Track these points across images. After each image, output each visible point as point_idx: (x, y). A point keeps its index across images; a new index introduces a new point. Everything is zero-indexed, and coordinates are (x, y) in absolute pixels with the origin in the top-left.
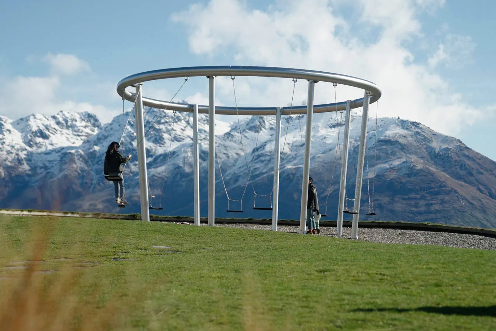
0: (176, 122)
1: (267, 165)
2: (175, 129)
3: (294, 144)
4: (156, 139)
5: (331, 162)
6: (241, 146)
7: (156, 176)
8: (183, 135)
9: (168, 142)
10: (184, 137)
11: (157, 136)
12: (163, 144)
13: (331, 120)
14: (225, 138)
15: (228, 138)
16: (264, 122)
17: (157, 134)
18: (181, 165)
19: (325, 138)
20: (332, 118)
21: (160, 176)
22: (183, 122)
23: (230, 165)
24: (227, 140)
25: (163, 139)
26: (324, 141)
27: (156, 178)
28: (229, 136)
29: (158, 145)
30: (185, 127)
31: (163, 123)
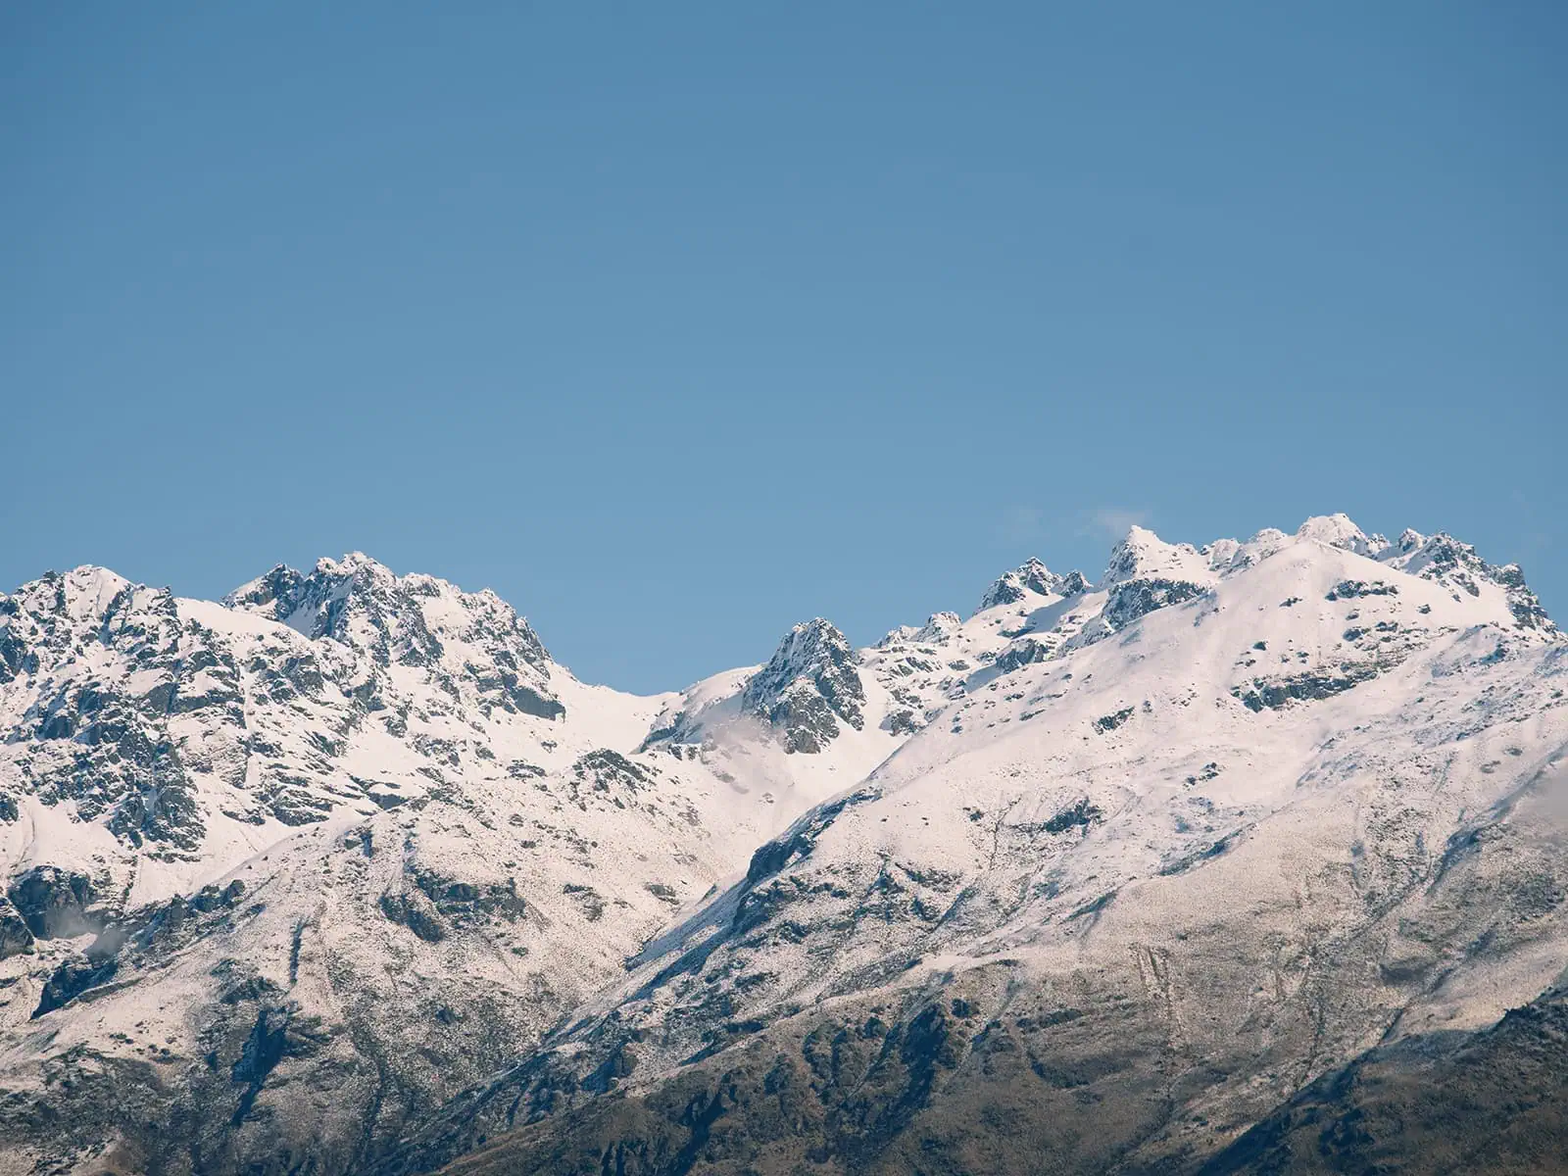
0: (281, 695)
1: (825, 955)
2: (270, 737)
3: (1012, 819)
4: (134, 807)
5: (1217, 927)
6: (689, 838)
7: (96, 1056)
8: (328, 780)
9: (218, 829)
10: (329, 789)
11: (145, 788)
12: (183, 842)
13: (1257, 654)
14: (585, 786)
15: (602, 786)
16: (852, 680)
17: (143, 775)
18: (275, 972)
19: (1212, 772)
20: (1261, 646)
21: (123, 1052)
22: (331, 691)
23: (602, 962)
24: (595, 803)
25: (190, 806)
26: (1202, 790)
27: (92, 1066)
28: (611, 776)
29: (150, 846)
30: (342, 730)
31: (196, 703)
